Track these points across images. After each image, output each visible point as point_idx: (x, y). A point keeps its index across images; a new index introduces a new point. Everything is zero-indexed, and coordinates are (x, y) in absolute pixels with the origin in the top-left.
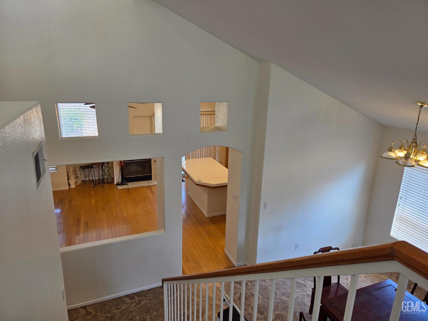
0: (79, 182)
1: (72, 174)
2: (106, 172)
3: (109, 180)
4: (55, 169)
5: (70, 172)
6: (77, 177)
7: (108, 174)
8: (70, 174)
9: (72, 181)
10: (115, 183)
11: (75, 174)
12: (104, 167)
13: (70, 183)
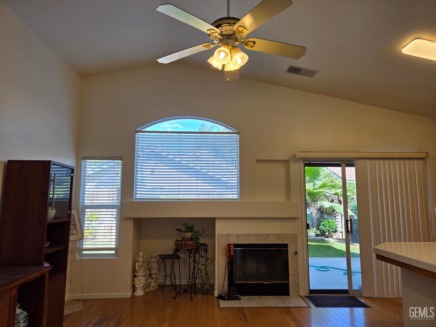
0: (153, 285)
1: (141, 266)
2: (201, 266)
3: (206, 285)
4: (113, 252)
5: (138, 261)
6: (150, 275)
7: (204, 272)
8: (137, 266)
9: (140, 282)
10: (216, 293)
11: (149, 269)
12: (197, 256)
13: (136, 286)
